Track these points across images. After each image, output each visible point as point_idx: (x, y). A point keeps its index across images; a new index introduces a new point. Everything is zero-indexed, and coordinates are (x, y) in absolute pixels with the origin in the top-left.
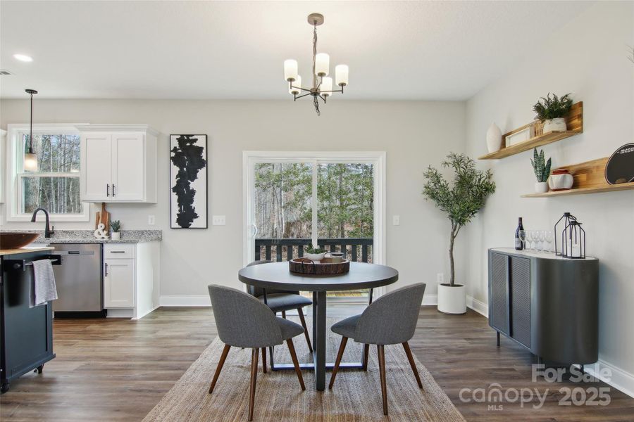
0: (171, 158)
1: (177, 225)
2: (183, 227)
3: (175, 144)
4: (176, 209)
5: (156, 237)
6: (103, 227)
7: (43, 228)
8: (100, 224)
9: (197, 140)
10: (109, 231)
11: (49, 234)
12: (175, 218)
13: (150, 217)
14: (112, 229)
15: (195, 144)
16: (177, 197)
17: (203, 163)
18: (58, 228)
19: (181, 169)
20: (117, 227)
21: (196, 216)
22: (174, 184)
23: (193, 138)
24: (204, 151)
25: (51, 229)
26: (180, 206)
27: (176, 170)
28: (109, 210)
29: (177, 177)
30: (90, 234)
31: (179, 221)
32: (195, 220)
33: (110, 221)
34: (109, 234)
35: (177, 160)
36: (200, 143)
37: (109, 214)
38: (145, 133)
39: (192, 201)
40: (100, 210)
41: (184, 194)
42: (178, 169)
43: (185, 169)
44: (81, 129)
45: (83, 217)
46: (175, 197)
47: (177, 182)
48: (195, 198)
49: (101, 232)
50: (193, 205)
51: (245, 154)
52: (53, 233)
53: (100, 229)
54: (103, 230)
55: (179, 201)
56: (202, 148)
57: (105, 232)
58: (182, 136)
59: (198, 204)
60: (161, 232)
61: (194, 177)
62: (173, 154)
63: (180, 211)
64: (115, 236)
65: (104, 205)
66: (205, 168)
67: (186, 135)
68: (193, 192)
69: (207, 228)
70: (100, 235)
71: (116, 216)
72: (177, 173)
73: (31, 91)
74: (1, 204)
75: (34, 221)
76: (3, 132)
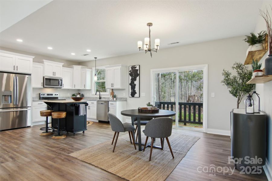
0: (129, 74)
1: (130, 96)
2: (132, 97)
3: (130, 69)
4: (130, 91)
5: (125, 100)
7: (99, 96)
9: (136, 67)
11: (100, 98)
12: (130, 93)
13: (124, 93)
15: (136, 69)
17: (139, 75)
18: (102, 96)
19: (132, 77)
20: (115, 97)
21: (136, 93)
22: (130, 82)
23: (136, 66)
24: (139, 71)
26: (131, 90)
27: (130, 78)
28: (114, 91)
29: (131, 80)
30: (108, 98)
31: (131, 95)
32: (136, 94)
33: (114, 95)
34: (113, 99)
35: (131, 75)
36: (137, 68)
37: (114, 93)
38: (121, 67)
39: (135, 88)
40: (111, 91)
41: (133, 86)
42: (131, 77)
44: (106, 67)
45: (108, 93)
46: (130, 87)
47: (131, 82)
48: (136, 87)
50: (135, 89)
51: (151, 70)
53: (111, 97)
55: (131, 88)
56: (138, 70)
57: (112, 98)
58: (132, 66)
59: (137, 89)
60: (127, 98)
61: (135, 80)
62: (130, 73)
63: (132, 91)
64: (115, 99)
66: (139, 77)
68: (135, 85)
69: (139, 97)
70: (111, 98)
71: (116, 93)
73: (96, 58)
74: (91, 90)
75: (96, 94)
76: (91, 70)
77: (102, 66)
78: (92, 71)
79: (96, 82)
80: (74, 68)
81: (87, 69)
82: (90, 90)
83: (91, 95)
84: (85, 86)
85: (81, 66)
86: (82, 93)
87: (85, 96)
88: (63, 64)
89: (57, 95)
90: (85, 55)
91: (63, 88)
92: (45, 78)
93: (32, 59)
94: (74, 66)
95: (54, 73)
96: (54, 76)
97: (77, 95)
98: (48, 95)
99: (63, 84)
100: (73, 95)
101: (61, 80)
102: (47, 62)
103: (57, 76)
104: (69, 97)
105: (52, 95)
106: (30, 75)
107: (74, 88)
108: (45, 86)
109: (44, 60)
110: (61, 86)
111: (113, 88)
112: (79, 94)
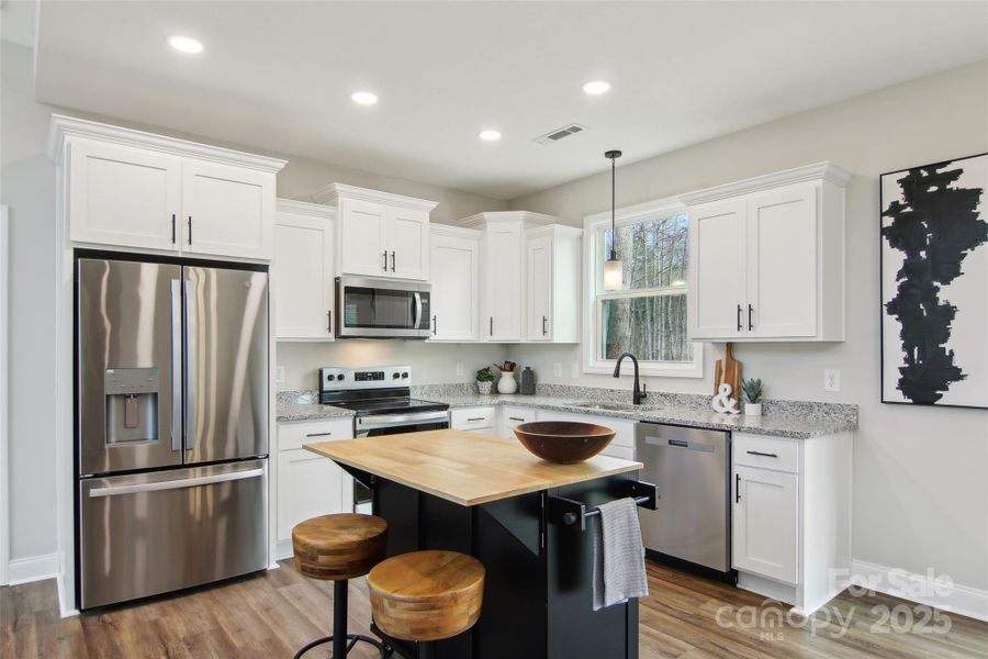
0: (883, 231)
1: (899, 396)
2: (918, 402)
3: (895, 193)
4: (896, 357)
5: (847, 421)
6: (729, 392)
7: (630, 386)
8: (723, 386)
9: (958, 172)
10: (739, 400)
11: (639, 397)
12: (893, 377)
13: (828, 372)
14: (745, 396)
15: (954, 185)
16: (900, 326)
18: (652, 387)
19: (912, 255)
20: (755, 393)
21: (956, 375)
22: (891, 292)
25: (642, 389)
26: (907, 347)
27: (896, 258)
28: (739, 356)
29: (900, 276)
30: (703, 402)
31: (903, 385)
33: (741, 379)
34: (739, 407)
35: (900, 232)
37: (740, 365)
38: (819, 183)
39: (945, 335)
40: (722, 356)
42: (903, 256)
43: (923, 254)
44: (690, 203)
45: (691, 368)
46: (894, 326)
47: (901, 288)
48: (955, 326)
49: (725, 401)
50: (948, 346)
52: (645, 396)
53: (723, 395)
54: (729, 397)
55: (904, 335)
56: (977, 192)
57: (733, 401)
58: (915, 171)
60: (855, 410)
61: (949, 273)
62: (889, 221)
63: (910, 359)
64: (752, 410)
65: (730, 347)
67: (924, 168)
68: (948, 312)
70: (722, 411)
71: (754, 369)
72: (901, 266)
73: (613, 154)
74: (575, 345)
75: (617, 375)
76: (577, 231)
78: (581, 238)
79: (604, 302)
80: (484, 229)
81: (557, 227)
82: (572, 347)
83: (576, 374)
84: (548, 324)
85: (522, 214)
86: (524, 362)
87: (543, 379)
88: (433, 205)
89: (405, 375)
90: (555, 137)
91: (433, 338)
92: (346, 288)
93: (274, 177)
94: (487, 215)
95: (389, 259)
96: (389, 274)
97: (501, 376)
98: (360, 377)
99: (432, 317)
100: (483, 375)
101: (426, 295)
102: (351, 199)
103: (406, 273)
104: (460, 387)
105: (379, 376)
106: (264, 268)
107: (487, 339)
108: (344, 331)
109: (339, 187)
110: (425, 325)
111: (751, 334)
112: (511, 367)
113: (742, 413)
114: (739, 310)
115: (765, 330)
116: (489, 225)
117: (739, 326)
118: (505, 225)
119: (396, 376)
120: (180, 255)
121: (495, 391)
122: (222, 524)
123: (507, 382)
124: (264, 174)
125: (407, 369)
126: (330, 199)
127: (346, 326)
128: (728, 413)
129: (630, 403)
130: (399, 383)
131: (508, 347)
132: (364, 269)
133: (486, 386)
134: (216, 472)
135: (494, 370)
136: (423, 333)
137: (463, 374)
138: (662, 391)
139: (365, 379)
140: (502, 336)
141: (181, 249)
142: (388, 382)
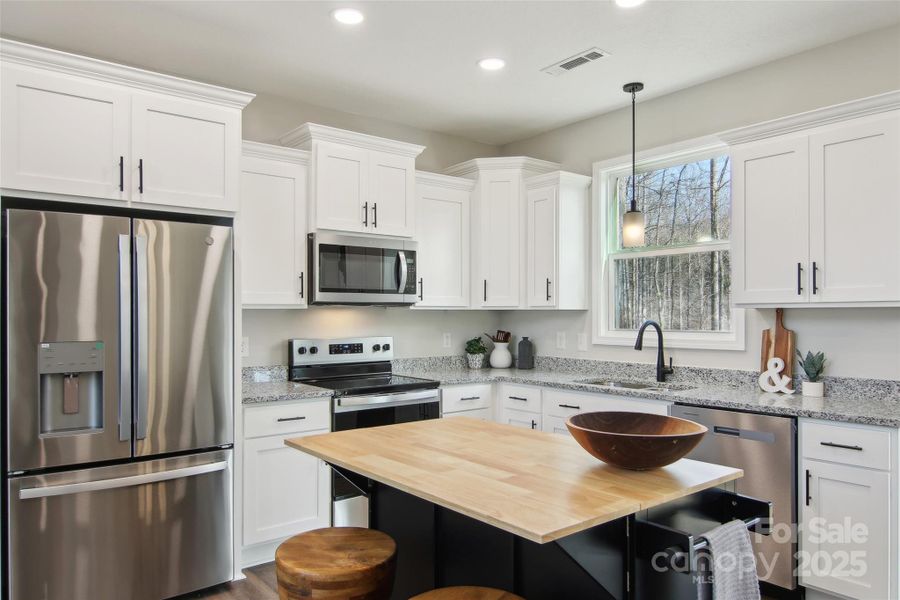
6: (780, 368)
7: (652, 360)
8: (772, 361)
10: (794, 377)
11: (664, 373)
14: (801, 371)
18: (680, 362)
20: (816, 369)
25: (667, 364)
28: (793, 324)
30: (746, 379)
33: (796, 352)
34: (794, 385)
37: (794, 336)
40: (770, 325)
44: (733, 142)
45: (732, 337)
49: (776, 378)
52: (671, 372)
53: (772, 371)
54: (781, 374)
57: (786, 379)
64: (811, 390)
65: (780, 313)
70: (775, 385)
71: (810, 340)
73: (633, 87)
74: (584, 311)
75: (639, 346)
76: (585, 179)
77: (674, 140)
78: (590, 186)
79: (617, 261)
80: (476, 179)
81: (564, 175)
82: (578, 314)
83: (583, 346)
84: (552, 287)
85: (520, 160)
86: (519, 333)
87: (543, 351)
88: (420, 149)
89: (386, 347)
90: (569, 66)
91: (420, 304)
92: (320, 245)
93: (238, 113)
94: (480, 162)
95: (370, 212)
96: (370, 229)
97: (493, 348)
98: (336, 349)
99: (418, 280)
100: (473, 347)
101: (411, 255)
102: (326, 141)
103: (389, 230)
104: (447, 360)
105: (356, 348)
106: (228, 222)
107: (479, 304)
108: (319, 296)
109: (313, 128)
110: (410, 290)
111: (815, 298)
112: (506, 337)
113: (798, 393)
114: (800, 269)
115: (835, 292)
116: (483, 174)
117: (800, 289)
118: (501, 174)
119: (376, 348)
120: (129, 206)
121: (487, 365)
122: (177, 531)
123: (501, 355)
124: (228, 110)
125: (389, 341)
126: (302, 142)
127: (322, 290)
128: (780, 392)
129: (653, 380)
130: (380, 356)
131: (500, 314)
132: (341, 223)
133: (477, 359)
134: (170, 467)
135: (486, 341)
136: (408, 298)
137: (449, 345)
138: (692, 366)
139: (341, 352)
140: (497, 302)
141: (131, 199)
142: (367, 356)
